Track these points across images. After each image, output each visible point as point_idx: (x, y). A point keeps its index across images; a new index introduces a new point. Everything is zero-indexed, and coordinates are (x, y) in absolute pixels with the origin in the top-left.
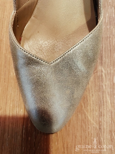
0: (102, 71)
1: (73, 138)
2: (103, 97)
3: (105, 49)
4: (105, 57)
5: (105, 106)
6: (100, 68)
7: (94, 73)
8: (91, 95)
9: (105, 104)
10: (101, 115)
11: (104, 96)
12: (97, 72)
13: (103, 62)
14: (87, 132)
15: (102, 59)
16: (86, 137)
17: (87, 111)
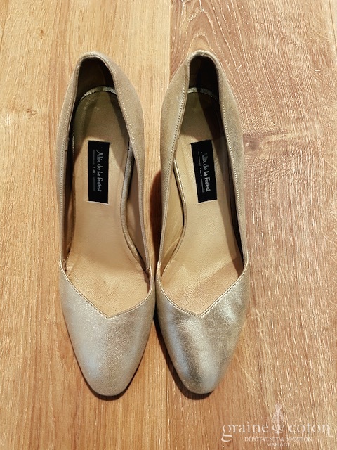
0: (256, 314)
1: (229, 402)
2: (261, 347)
3: (257, 286)
4: (258, 296)
5: (265, 358)
6: (253, 310)
7: (247, 317)
8: (246, 345)
9: (264, 356)
10: (260, 370)
11: (263, 346)
12: (250, 316)
13: (257, 302)
14: (246, 393)
15: (254, 300)
16: (245, 401)
17: (243, 366)
